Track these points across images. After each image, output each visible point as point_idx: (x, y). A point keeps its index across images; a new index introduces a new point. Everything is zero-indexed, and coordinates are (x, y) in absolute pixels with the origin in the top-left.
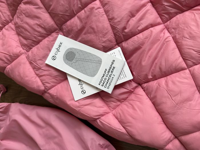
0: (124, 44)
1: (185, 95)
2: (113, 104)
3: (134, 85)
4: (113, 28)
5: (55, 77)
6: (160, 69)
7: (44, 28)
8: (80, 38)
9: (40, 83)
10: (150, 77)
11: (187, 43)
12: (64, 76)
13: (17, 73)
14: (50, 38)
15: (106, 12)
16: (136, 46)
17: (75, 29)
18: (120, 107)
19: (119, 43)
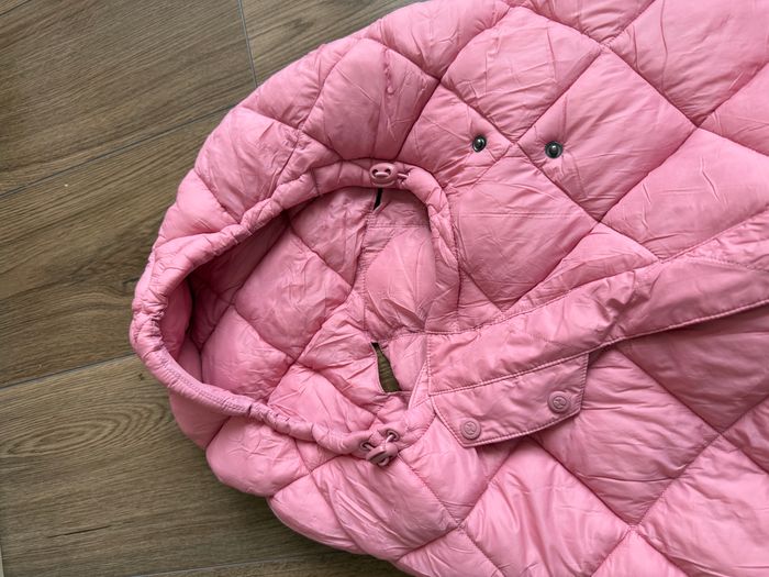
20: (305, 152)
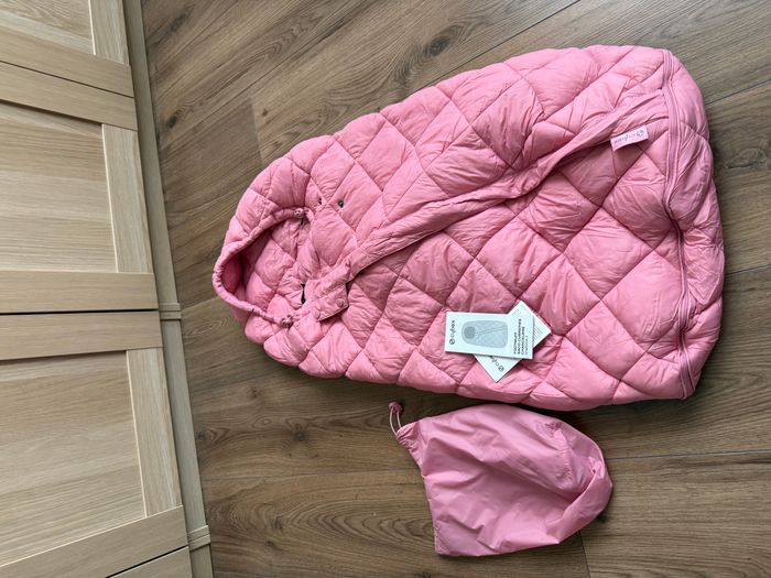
0: (525, 296)
1: (606, 331)
2: (542, 371)
3: (557, 338)
4: (504, 284)
5: (462, 364)
6: (574, 310)
7: (428, 312)
8: (472, 308)
9: (448, 378)
10: (569, 323)
11: (589, 272)
12: (471, 359)
13: (417, 376)
14: (438, 320)
15: (489, 270)
16: (539, 293)
17: (463, 300)
18: (552, 371)
19: (518, 297)
20: (268, 207)
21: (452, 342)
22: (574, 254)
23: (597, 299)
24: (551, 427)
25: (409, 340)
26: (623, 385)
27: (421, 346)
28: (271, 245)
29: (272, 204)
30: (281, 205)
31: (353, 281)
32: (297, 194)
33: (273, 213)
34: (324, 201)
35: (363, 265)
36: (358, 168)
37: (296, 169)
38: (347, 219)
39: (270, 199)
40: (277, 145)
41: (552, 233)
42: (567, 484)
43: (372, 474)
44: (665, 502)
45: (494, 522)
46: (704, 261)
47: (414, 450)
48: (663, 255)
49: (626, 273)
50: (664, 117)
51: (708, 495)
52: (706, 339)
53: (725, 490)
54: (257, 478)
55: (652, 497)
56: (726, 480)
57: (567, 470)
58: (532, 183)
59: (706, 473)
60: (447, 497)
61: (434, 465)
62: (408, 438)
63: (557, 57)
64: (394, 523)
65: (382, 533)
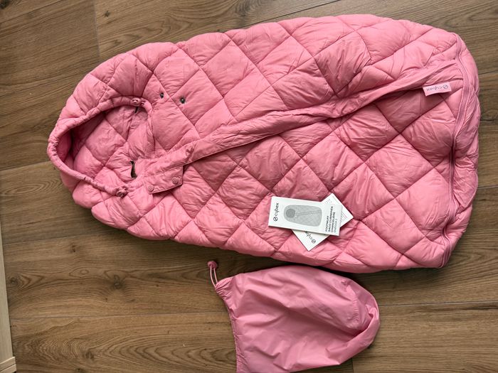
0: (335, 190)
1: (398, 220)
2: (342, 244)
3: (356, 222)
4: (322, 180)
5: (281, 236)
6: (373, 204)
7: (258, 195)
8: (294, 195)
9: (269, 246)
10: (367, 212)
11: (388, 178)
12: (290, 232)
13: (243, 243)
14: (265, 202)
15: (313, 169)
16: (347, 189)
17: (288, 189)
18: (350, 245)
19: (330, 190)
20: (108, 92)
21: (276, 219)
22: (377, 163)
23: (392, 197)
24: (344, 284)
25: (238, 215)
26: (404, 258)
27: (249, 220)
28: (104, 125)
29: (113, 91)
30: (120, 93)
31: (190, 164)
32: (137, 85)
33: (111, 98)
34: (166, 96)
35: (208, 153)
36: (201, 73)
37: (140, 65)
38: (187, 114)
39: (111, 86)
40: (117, 43)
41: (361, 147)
42: (354, 324)
43: (185, 315)
44: (413, 334)
45: (287, 350)
46: (468, 179)
47: (228, 298)
48: (440, 172)
49: (415, 182)
50: (461, 79)
51: (442, 329)
52: (462, 230)
53: (454, 326)
54: (72, 318)
55: (405, 331)
56: (454, 320)
57: (356, 314)
58: (349, 109)
59: (442, 315)
60: (253, 333)
61: (245, 309)
62: (225, 289)
63: (379, 22)
64: (201, 352)
65: (188, 359)
